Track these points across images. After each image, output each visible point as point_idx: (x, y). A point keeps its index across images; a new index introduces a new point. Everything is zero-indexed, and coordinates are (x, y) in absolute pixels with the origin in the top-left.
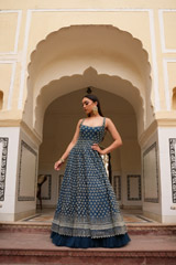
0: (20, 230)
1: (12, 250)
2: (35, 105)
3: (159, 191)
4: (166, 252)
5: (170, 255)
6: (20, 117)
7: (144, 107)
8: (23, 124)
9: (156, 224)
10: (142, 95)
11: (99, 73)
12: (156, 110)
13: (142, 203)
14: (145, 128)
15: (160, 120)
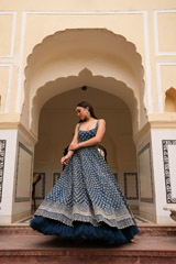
0: (17, 232)
1: (12, 251)
2: (31, 106)
3: (153, 191)
4: (159, 252)
5: (163, 255)
6: (18, 120)
7: (139, 108)
8: (20, 126)
9: (151, 224)
10: (137, 96)
11: (94, 74)
12: (149, 113)
13: (139, 202)
14: (140, 128)
15: (153, 122)
